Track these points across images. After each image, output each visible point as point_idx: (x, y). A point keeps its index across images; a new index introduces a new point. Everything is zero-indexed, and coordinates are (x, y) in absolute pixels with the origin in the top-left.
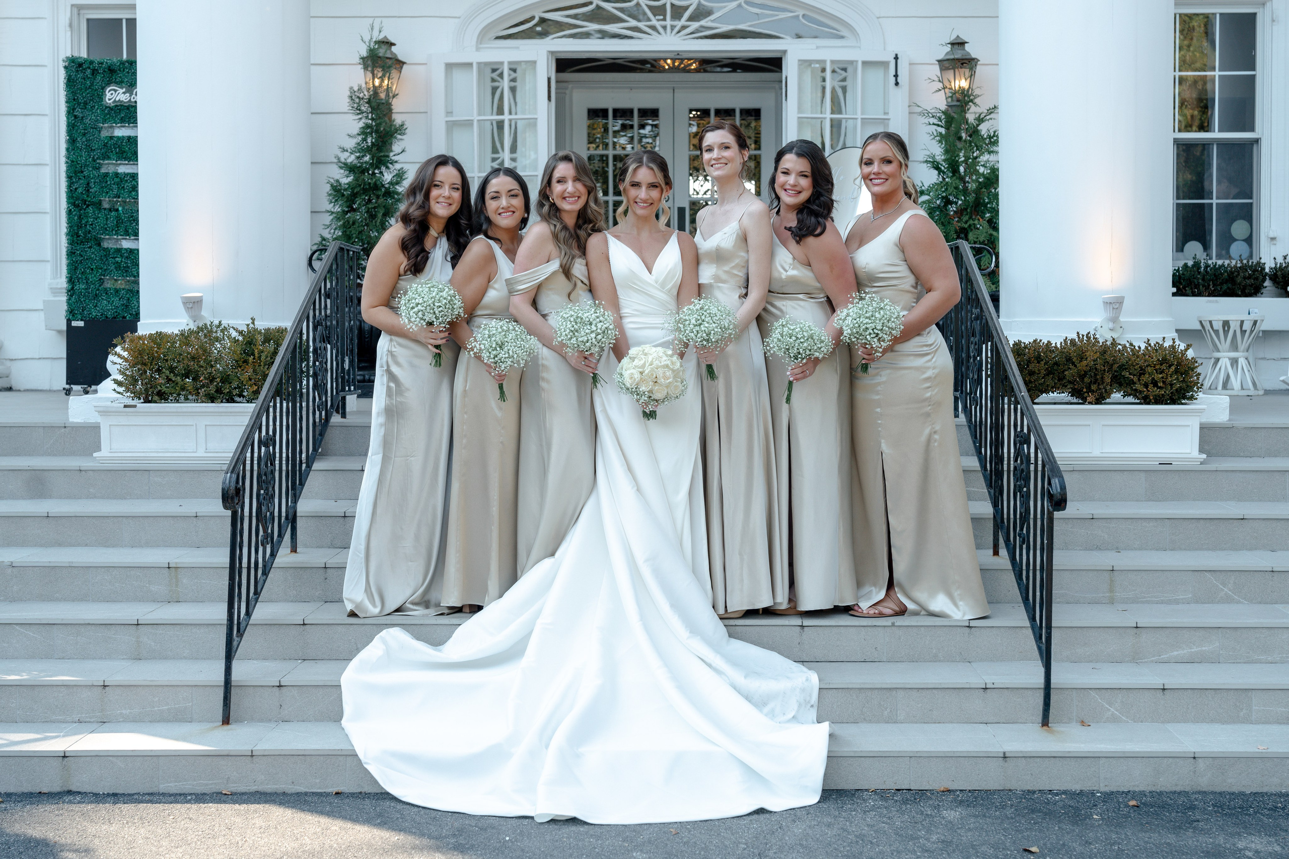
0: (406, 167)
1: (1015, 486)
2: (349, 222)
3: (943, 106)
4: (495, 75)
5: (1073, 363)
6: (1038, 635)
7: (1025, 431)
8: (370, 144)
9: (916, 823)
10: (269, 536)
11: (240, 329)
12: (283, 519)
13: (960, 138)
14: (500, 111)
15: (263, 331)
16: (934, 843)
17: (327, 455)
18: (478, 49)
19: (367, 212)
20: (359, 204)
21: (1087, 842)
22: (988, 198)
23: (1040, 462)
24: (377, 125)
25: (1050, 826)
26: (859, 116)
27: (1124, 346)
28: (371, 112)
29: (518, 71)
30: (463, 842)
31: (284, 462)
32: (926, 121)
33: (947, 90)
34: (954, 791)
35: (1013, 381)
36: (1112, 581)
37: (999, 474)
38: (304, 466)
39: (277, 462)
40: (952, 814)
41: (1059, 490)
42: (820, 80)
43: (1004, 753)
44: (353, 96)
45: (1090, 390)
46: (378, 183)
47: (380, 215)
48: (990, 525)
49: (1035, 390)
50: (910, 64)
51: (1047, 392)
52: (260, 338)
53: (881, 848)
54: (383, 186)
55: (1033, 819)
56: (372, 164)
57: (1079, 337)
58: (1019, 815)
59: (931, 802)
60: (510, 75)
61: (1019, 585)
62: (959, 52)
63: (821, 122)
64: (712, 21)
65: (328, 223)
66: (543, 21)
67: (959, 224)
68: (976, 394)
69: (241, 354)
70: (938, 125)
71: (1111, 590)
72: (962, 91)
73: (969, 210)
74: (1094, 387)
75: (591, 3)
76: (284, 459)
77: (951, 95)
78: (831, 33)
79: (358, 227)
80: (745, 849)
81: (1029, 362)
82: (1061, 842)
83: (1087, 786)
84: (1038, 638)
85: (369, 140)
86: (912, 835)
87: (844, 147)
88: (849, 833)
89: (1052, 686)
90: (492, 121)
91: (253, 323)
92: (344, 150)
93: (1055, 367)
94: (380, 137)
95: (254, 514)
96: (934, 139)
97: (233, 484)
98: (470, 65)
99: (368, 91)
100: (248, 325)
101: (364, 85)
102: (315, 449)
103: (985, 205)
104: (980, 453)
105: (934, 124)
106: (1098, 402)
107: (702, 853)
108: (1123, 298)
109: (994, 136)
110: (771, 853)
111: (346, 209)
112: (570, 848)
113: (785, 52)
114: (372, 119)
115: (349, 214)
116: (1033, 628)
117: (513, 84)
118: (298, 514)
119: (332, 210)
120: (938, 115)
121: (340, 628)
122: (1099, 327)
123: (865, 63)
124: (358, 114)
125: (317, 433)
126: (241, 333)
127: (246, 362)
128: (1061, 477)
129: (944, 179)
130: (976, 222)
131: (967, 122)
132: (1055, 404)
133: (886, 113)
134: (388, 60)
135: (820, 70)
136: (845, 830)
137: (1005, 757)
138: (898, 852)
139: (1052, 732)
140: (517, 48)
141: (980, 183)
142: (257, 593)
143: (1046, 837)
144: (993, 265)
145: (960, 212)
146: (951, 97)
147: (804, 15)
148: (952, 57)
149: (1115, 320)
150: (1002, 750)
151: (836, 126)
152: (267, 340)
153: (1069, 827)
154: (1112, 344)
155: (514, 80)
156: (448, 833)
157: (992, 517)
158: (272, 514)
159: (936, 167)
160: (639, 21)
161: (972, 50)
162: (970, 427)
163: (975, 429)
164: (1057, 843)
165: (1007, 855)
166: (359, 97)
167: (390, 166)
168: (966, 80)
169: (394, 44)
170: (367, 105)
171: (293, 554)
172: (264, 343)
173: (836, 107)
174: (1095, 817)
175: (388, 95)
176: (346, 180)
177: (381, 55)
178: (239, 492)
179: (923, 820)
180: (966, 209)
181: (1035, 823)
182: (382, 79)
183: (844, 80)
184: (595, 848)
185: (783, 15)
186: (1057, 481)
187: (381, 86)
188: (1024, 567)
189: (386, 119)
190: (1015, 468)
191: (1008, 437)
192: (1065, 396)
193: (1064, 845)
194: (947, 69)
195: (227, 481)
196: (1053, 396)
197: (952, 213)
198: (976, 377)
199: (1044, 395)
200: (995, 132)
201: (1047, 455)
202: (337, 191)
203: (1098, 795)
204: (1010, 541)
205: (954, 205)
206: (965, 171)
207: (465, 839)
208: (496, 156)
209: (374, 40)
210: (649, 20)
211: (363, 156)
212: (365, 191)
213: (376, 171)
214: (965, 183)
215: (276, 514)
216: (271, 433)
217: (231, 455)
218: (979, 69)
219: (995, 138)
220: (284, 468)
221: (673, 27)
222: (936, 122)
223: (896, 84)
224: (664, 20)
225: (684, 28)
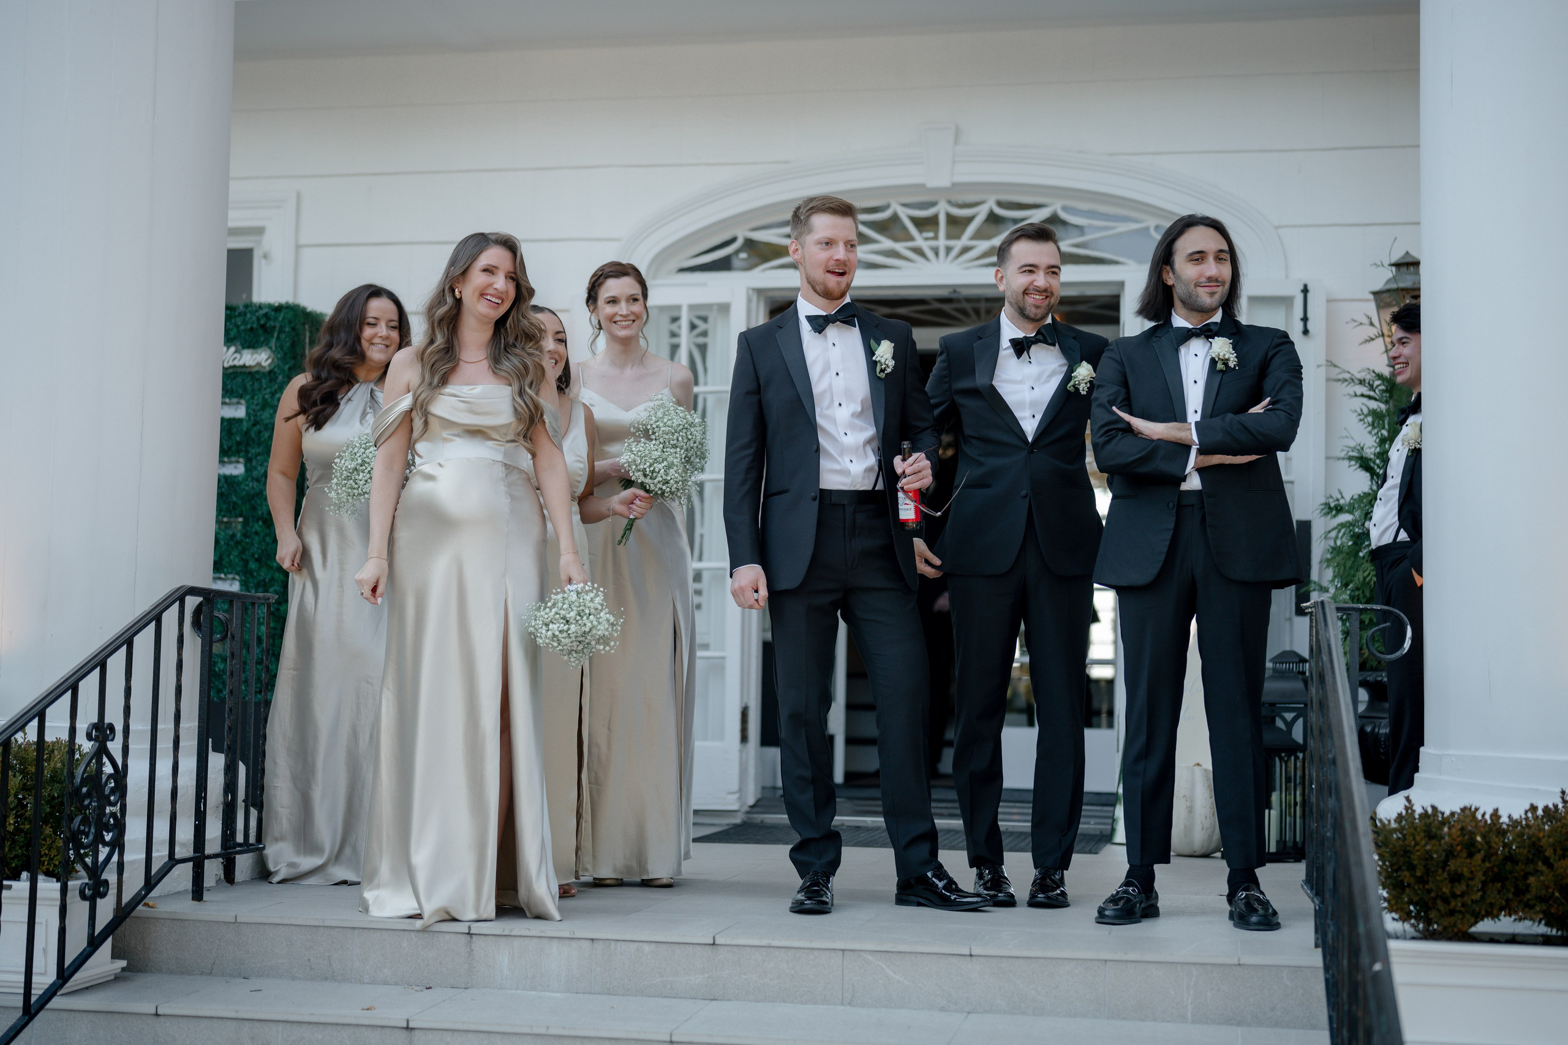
29: (711, 320)
32: (1351, 391)
50: (1329, 301)
51: (1494, 913)
62: (1405, 277)
66: (749, 243)
70: (1369, 398)
93: (1507, 867)
96: (1361, 419)
105: (1362, 396)
113: (1121, 284)
120: (1370, 380)
123: (1253, 300)
140: (705, 285)
148: (1394, 286)
155: (705, 334)
159: (1366, 468)
160: (896, 239)
185: (1123, 228)
199: (1484, 923)
210: (912, 239)
221: (949, 249)
222: (1364, 390)
223: (1306, 332)
224: (936, 238)
225: (965, 250)
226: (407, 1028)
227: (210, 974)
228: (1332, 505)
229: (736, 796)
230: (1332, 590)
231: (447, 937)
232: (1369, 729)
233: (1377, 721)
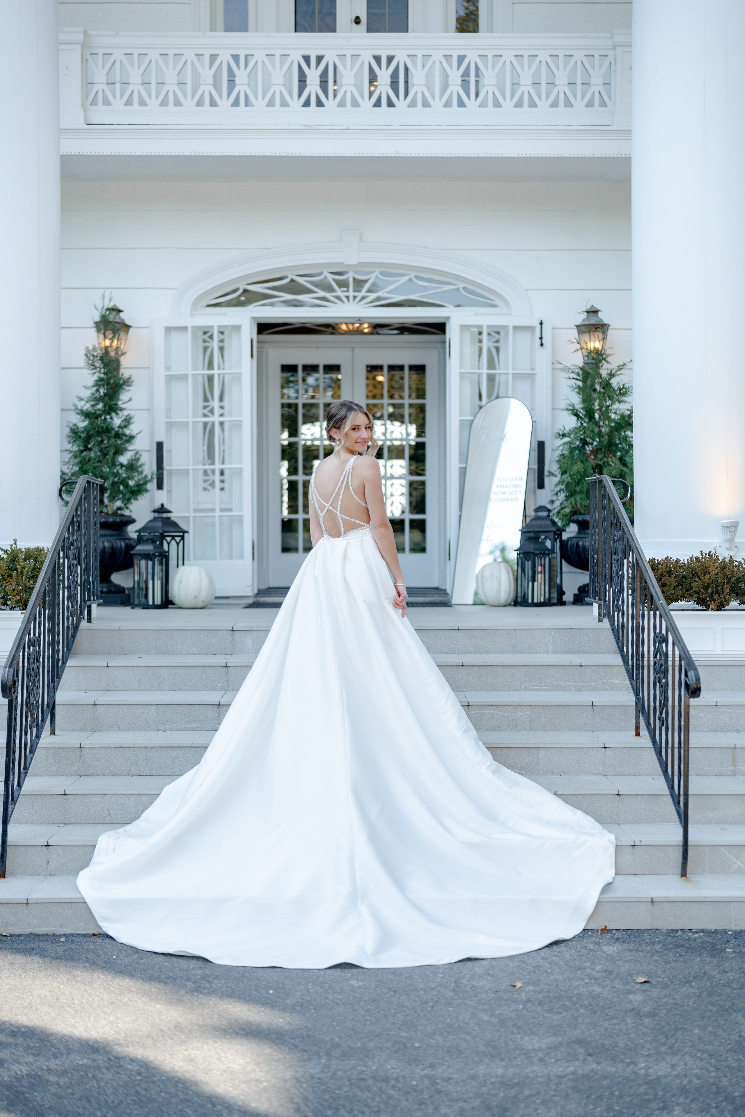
0: (132, 413)
1: (655, 677)
2: (85, 460)
3: (581, 364)
4: (206, 337)
5: (698, 577)
6: (677, 801)
7: (664, 632)
8: (102, 394)
9: (582, 956)
10: (36, 720)
11: (5, 549)
12: (45, 706)
13: (595, 390)
14: (210, 366)
15: (24, 550)
16: (598, 972)
17: (76, 654)
18: (192, 315)
19: (100, 451)
20: (94, 445)
21: (724, 971)
22: (619, 439)
23: (677, 659)
24: (108, 379)
25: (693, 958)
26: (511, 371)
27: (740, 563)
28: (104, 368)
29: (226, 333)
30: (209, 973)
31: (46, 660)
32: (567, 375)
33: (584, 350)
34: (611, 930)
35: (653, 591)
36: (734, 757)
37: (640, 668)
38: (60, 662)
39: (41, 660)
40: (612, 949)
41: (694, 681)
42: (477, 341)
43: (652, 899)
44: (88, 355)
45: (712, 599)
46: (109, 427)
47: (111, 453)
48: (633, 711)
49: (670, 599)
50: (553, 328)
51: (676, 600)
52: (22, 556)
53: (555, 976)
54: (113, 429)
55: (678, 952)
56: (104, 411)
57: (702, 555)
58: (666, 949)
59: (593, 939)
60: (219, 337)
61: (659, 759)
62: (594, 318)
63: (479, 376)
64: (388, 292)
65: (67, 460)
66: (245, 291)
67: (595, 462)
68: (618, 602)
69: (6, 569)
70: (577, 379)
71: (734, 765)
72: (597, 352)
73: (603, 450)
74: (715, 596)
75: (286, 277)
76: (46, 657)
77: (587, 354)
78: (487, 303)
79: (93, 463)
80: (442, 978)
81: (662, 575)
82: (703, 971)
83: (719, 926)
84: (677, 803)
85: (102, 391)
86: (579, 966)
87: (498, 397)
88: (527, 965)
89: (689, 843)
90: (203, 375)
91: (15, 544)
92: (81, 399)
93: (684, 580)
94: (111, 388)
95: (25, 703)
96: (573, 390)
97: (11, 677)
98: (185, 328)
99: (101, 350)
100: (11, 545)
101: (97, 346)
102: (68, 649)
103: (617, 445)
104: (623, 651)
105: (573, 378)
106: (719, 609)
107: (408, 981)
108: (738, 522)
109: (623, 388)
110: (464, 981)
111: (82, 448)
112: (298, 978)
113: (448, 318)
114: (105, 373)
115: (85, 453)
116: (672, 795)
117: (221, 344)
118: (56, 703)
119: (71, 449)
120: (577, 371)
121: (95, 797)
122: (718, 547)
123: (515, 328)
124: (93, 369)
125: (70, 635)
126: (6, 552)
127: (10, 576)
128: (696, 670)
129: (582, 424)
130: (610, 460)
131: (601, 377)
132: (683, 610)
133: (533, 369)
134: (117, 325)
135: (477, 333)
136: (524, 962)
137: (652, 902)
138: (570, 979)
139: (690, 881)
140: (225, 314)
141: (612, 427)
142: (25, 768)
143: (690, 967)
144: (629, 496)
145: (595, 452)
146: (588, 356)
147: (464, 288)
148: (587, 323)
149: (731, 541)
150: (650, 896)
151: (491, 379)
152: (27, 558)
153: (708, 959)
154: (730, 561)
155: (222, 341)
156: (195, 966)
157: (634, 703)
158: (37, 702)
159: (576, 415)
160: (326, 292)
161: (604, 317)
162: (613, 630)
163: (618, 632)
164: (700, 972)
165: (659, 981)
166: (93, 355)
167: (119, 412)
168: (599, 341)
169: (121, 311)
170: (100, 362)
171: (52, 736)
172: (25, 559)
173: (491, 365)
174: (728, 950)
175: (117, 353)
176: (83, 424)
177: (111, 320)
178: (15, 683)
179: (588, 954)
180: (601, 449)
181: (680, 956)
182: (112, 340)
183: (497, 341)
184: (318, 977)
185: (446, 288)
186: (693, 673)
187: (111, 346)
188: (663, 745)
189: (115, 373)
190: (655, 663)
191: (648, 637)
192: (691, 604)
193: (705, 973)
194: (584, 332)
195: (6, 675)
196: (682, 604)
197: (588, 452)
198: (618, 588)
199: (674, 603)
200: (624, 385)
201: (684, 652)
202: (75, 433)
203: (730, 933)
204: (650, 724)
205: (590, 446)
206: (600, 417)
207: (210, 970)
208: (206, 404)
209: (105, 307)
210: (335, 291)
211: (97, 404)
212: (99, 433)
213: (108, 417)
214: (599, 427)
215: (40, 703)
216: (37, 635)
217: (8, 654)
218: (610, 333)
219: (624, 390)
220: (46, 664)
221: (355, 297)
222: (575, 376)
223: (542, 345)
224: (347, 291)
225: (363, 298)
226: (226, 666)
227: (108, 654)
228: (561, 433)
229: (250, 588)
230: (559, 476)
231: (222, 632)
232: (580, 543)
233: (584, 539)
